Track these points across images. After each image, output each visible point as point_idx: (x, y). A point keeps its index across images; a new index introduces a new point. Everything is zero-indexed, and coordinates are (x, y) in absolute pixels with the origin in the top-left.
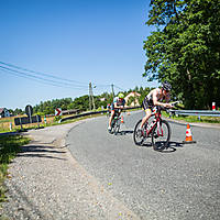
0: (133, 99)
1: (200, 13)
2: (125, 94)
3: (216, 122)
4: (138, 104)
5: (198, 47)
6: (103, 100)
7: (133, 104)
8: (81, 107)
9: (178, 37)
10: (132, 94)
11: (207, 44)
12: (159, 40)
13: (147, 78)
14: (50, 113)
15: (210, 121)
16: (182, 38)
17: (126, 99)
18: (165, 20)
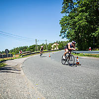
0: (55, 46)
1: (84, 8)
2: (52, 44)
4: (58, 49)
5: (83, 23)
7: (55, 49)
8: (32, 50)
9: (75, 18)
10: (55, 44)
11: (87, 22)
13: (62, 37)
16: (76, 19)
17: (52, 46)
18: (69, 11)
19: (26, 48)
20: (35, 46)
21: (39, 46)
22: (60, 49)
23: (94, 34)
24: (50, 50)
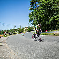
1: (42, 7)
3: (47, 35)
4: (27, 31)
5: (42, 16)
6: (18, 30)
7: (26, 31)
8: (12, 32)
10: (26, 28)
11: (44, 15)
12: (32, 14)
14: (3, 34)
15: (46, 35)
17: (24, 29)
18: (34, 9)
19: (8, 30)
20: (13, 29)
21: (16, 29)
22: (29, 31)
24: (23, 32)
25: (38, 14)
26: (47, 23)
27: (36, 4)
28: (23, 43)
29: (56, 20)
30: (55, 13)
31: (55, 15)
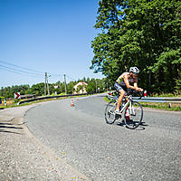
0: (81, 88)
1: (135, 22)
2: (75, 84)
3: (147, 106)
4: (85, 92)
5: (134, 47)
6: (56, 87)
7: (81, 92)
8: (37, 92)
9: (118, 39)
10: (80, 84)
11: (140, 46)
13: (94, 70)
14: (9, 97)
16: (122, 40)
17: (75, 87)
18: (109, 25)
21: (52, 86)
22: (89, 92)
23: (151, 68)
24: (70, 94)
25: (121, 42)
26: (147, 70)
27: (115, 10)
28: (75, 129)
29: (176, 62)
30: (173, 40)
31: (173, 47)
